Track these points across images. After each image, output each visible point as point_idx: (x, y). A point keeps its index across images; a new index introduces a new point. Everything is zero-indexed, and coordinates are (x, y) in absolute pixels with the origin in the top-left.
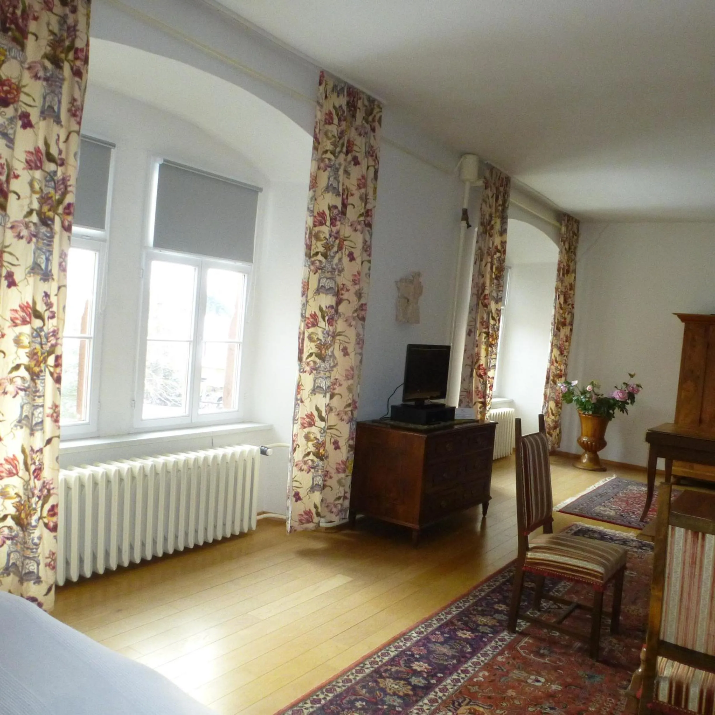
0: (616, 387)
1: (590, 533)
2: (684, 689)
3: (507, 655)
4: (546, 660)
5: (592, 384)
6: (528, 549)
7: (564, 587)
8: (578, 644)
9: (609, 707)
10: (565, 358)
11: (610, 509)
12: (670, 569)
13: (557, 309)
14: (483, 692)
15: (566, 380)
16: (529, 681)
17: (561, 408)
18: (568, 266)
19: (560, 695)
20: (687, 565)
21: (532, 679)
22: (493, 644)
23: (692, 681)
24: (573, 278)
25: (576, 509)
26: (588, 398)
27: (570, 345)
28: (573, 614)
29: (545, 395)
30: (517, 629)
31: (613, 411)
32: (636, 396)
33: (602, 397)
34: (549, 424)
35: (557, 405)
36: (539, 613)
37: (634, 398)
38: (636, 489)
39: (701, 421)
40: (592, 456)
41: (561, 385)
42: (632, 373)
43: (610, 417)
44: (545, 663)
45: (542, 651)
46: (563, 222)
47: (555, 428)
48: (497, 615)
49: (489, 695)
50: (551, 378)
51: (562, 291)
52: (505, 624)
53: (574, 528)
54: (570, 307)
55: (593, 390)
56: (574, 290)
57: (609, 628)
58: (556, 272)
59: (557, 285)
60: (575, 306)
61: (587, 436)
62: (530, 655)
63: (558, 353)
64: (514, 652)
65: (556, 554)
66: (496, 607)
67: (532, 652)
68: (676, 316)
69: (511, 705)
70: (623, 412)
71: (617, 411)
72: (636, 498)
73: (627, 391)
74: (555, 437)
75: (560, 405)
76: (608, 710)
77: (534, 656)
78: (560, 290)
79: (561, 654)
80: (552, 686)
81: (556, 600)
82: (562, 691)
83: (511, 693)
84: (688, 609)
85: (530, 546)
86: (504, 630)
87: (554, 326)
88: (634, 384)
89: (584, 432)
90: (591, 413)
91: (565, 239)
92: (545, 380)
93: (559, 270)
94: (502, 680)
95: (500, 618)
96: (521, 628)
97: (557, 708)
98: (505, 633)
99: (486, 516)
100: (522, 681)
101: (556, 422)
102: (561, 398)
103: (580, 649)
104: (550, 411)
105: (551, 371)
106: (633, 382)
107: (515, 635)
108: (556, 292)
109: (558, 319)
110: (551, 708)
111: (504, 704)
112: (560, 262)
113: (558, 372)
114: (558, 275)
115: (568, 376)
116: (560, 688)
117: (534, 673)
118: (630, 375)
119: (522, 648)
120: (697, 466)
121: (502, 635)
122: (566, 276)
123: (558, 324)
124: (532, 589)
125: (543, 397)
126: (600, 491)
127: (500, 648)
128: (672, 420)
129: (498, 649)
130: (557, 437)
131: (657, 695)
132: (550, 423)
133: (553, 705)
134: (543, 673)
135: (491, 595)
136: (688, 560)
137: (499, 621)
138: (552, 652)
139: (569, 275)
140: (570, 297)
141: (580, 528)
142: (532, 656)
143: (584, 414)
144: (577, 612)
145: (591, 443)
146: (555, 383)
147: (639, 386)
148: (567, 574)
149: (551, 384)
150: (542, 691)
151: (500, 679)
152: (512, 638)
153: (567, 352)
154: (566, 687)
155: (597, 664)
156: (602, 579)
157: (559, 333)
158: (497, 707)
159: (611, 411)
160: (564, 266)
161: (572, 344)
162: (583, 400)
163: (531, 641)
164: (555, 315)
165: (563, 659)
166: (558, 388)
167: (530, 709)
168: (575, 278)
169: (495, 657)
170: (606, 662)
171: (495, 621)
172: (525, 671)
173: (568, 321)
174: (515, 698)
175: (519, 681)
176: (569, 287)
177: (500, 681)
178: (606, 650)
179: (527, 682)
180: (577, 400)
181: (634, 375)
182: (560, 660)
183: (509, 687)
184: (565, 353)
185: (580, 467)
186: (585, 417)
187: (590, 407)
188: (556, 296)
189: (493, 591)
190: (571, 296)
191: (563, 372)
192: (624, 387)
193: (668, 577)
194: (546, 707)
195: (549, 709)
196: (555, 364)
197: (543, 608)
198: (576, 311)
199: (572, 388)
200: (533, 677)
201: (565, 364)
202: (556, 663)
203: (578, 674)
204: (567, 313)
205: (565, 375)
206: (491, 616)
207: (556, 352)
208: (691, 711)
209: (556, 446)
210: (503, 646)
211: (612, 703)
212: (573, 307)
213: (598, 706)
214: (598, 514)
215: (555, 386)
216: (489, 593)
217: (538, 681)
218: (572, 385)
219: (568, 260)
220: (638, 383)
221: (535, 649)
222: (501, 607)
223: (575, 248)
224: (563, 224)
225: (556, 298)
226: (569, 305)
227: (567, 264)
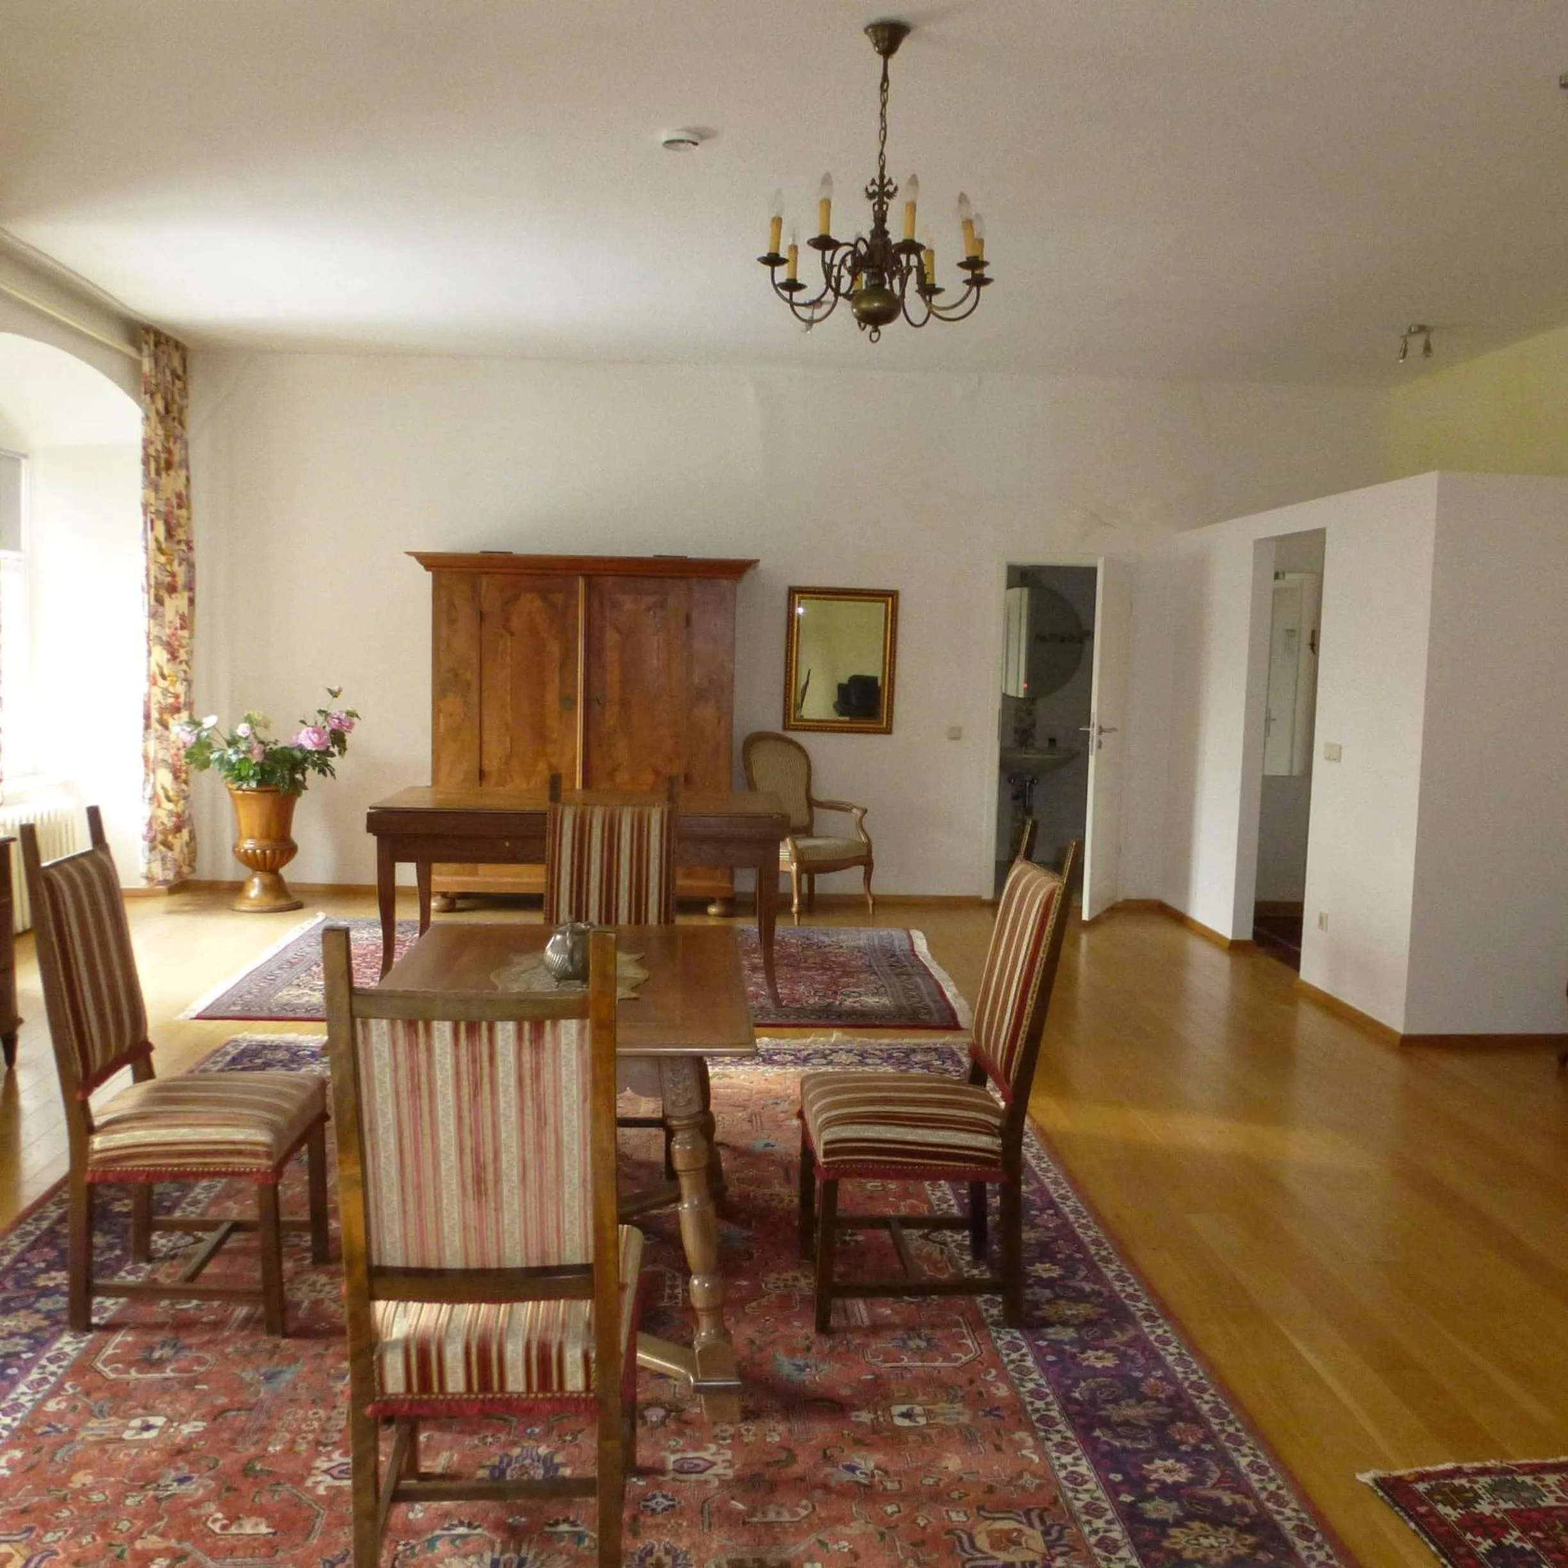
0: (303, 722)
1: (265, 1052)
2: (434, 1355)
3: (71, 1391)
4: (169, 1373)
5: (249, 719)
6: (91, 1130)
7: (209, 1189)
8: (242, 1311)
9: (314, 1431)
10: (184, 667)
11: (311, 989)
12: (372, 1112)
13: (151, 554)
14: (10, 1504)
15: (191, 716)
16: (127, 1435)
17: (186, 782)
18: (169, 451)
19: (202, 1443)
20: (404, 1095)
21: (132, 1428)
22: (35, 1375)
23: (447, 1331)
24: (183, 480)
25: (234, 1004)
26: (244, 752)
27: (191, 636)
28: (227, 1246)
29: (146, 758)
30: (95, 1320)
31: (303, 774)
32: (348, 737)
33: (275, 747)
34: (163, 823)
35: (176, 777)
36: (149, 1267)
37: (344, 741)
38: (366, 936)
39: (482, 775)
40: (268, 878)
41: (180, 731)
42: (335, 688)
43: (297, 788)
44: (166, 1379)
45: (157, 1355)
46: (144, 346)
47: (178, 829)
48: (43, 1300)
49: (26, 1504)
50: (155, 715)
51: (157, 512)
52: (65, 1317)
53: (230, 1048)
54: (184, 547)
55: (254, 734)
56: (188, 508)
57: (309, 1255)
58: (139, 468)
59: (145, 497)
60: (195, 545)
61: (251, 837)
62: (129, 1373)
63: (166, 656)
64: (87, 1378)
65: (160, 1127)
66: (41, 1281)
67: (131, 1364)
68: (413, 558)
69: (80, 1509)
70: (325, 774)
71: (312, 774)
72: (366, 955)
73: (328, 729)
74: (182, 851)
75: (183, 776)
76: (311, 1437)
77: (140, 1371)
78: (153, 509)
79: (201, 1346)
80: (183, 1427)
81: (187, 1227)
82: (206, 1430)
83: (82, 1479)
84: (419, 1187)
85: (98, 1121)
86: (61, 1332)
87: (148, 593)
88: (341, 712)
89: (245, 831)
90: (254, 784)
91: (153, 388)
92: (141, 722)
93: (146, 462)
94: (58, 1458)
95: (51, 1307)
96: (106, 1315)
97: (196, 1475)
98: (66, 1338)
99: (16, 1067)
100: (109, 1441)
101: (178, 816)
102: (184, 761)
103: (247, 1322)
104: (161, 793)
105: (153, 700)
106: (337, 708)
107: (90, 1336)
108: (145, 514)
109: (156, 578)
110: (181, 1481)
111: (65, 1513)
112: (147, 443)
113: (171, 700)
114: (146, 474)
115: (196, 707)
116: (200, 1426)
117: (140, 1411)
118: (330, 691)
119: (107, 1362)
120: (482, 868)
121: (58, 1345)
122: (164, 474)
123: (156, 589)
124: (127, 1215)
125: (141, 762)
126: (290, 955)
127: (52, 1379)
128: (426, 780)
129: (48, 1382)
130: (186, 850)
131: (382, 1384)
132: (165, 820)
133: (186, 1470)
134: (160, 1405)
135: (28, 1255)
136: (404, 1085)
137: (49, 1315)
138: (178, 1348)
139: (172, 473)
140: (179, 525)
141: (245, 1045)
142: (134, 1374)
143: (239, 788)
144: (236, 1241)
145: (264, 852)
146: (165, 726)
147: (351, 714)
148: (189, 1164)
149: (156, 730)
150: (158, 1449)
151: (54, 1453)
152: (82, 1345)
153: (187, 653)
154: (215, 1419)
155: (284, 1342)
156: (269, 1155)
157: (160, 609)
158: (46, 1526)
159: (299, 776)
160: (157, 451)
161: (197, 633)
162: (234, 758)
163: (130, 1339)
164: (148, 569)
165: (208, 1357)
166: (173, 737)
167: (129, 1502)
168: (188, 479)
169: (39, 1405)
170: (304, 1333)
171: (38, 1316)
172: (115, 1414)
173: (181, 580)
174: (92, 1489)
175: (102, 1444)
176: (174, 501)
177: (52, 1460)
178: (305, 1304)
179: (122, 1440)
180: (221, 760)
181: (340, 690)
182: (199, 1361)
183: (75, 1467)
184: (182, 655)
185: (243, 908)
186: (243, 797)
187: (251, 773)
188: (145, 523)
189: (32, 1247)
190: (183, 521)
191: (182, 700)
192: (320, 719)
193: (370, 1130)
194: (168, 1482)
195: (175, 1484)
196: (161, 682)
197: (158, 1250)
198: (200, 556)
199: (204, 734)
200: (136, 1423)
201: (185, 680)
202: (192, 1371)
203: (242, 1379)
204: (176, 563)
205: (189, 705)
206: (28, 1307)
207: (160, 655)
208: (453, 1394)
209: (186, 869)
210: (60, 1371)
211: (320, 1419)
212: (190, 548)
213: (288, 1436)
214: (284, 1006)
215: (166, 733)
216: (22, 1252)
217: (148, 1427)
218: (205, 726)
219: (167, 438)
220: (349, 708)
221: (140, 1354)
222: (54, 1279)
223: (181, 411)
224: (146, 351)
225: (145, 530)
226: (179, 542)
227: (163, 446)
